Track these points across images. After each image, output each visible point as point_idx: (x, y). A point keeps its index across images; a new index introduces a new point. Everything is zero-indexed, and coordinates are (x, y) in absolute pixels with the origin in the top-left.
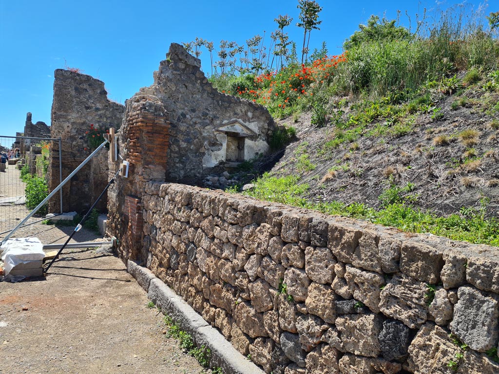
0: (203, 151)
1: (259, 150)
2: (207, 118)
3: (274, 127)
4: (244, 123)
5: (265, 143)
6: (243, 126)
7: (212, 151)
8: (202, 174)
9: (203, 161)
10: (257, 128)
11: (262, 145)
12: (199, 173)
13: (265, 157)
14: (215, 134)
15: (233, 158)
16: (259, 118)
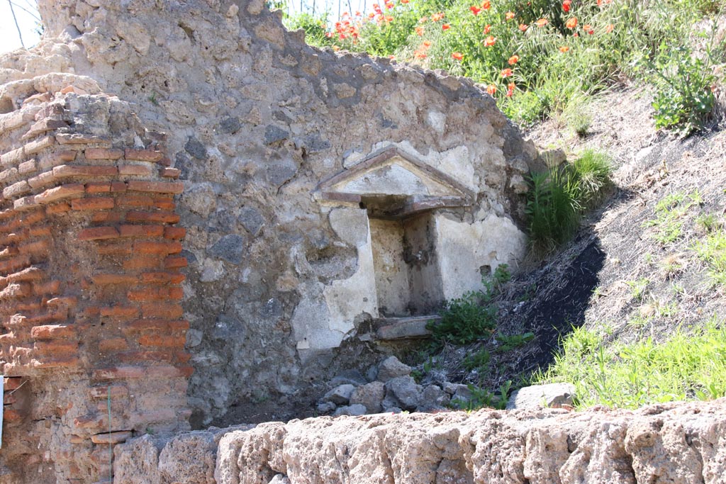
0: (287, 288)
1: (493, 254)
2: (285, 153)
3: (526, 158)
4: (422, 158)
5: (508, 224)
6: (419, 167)
7: (323, 280)
8: (300, 383)
9: (296, 326)
10: (470, 168)
11: (497, 233)
12: (287, 380)
13: (520, 277)
14: (324, 210)
15: (395, 303)
16: (469, 131)
